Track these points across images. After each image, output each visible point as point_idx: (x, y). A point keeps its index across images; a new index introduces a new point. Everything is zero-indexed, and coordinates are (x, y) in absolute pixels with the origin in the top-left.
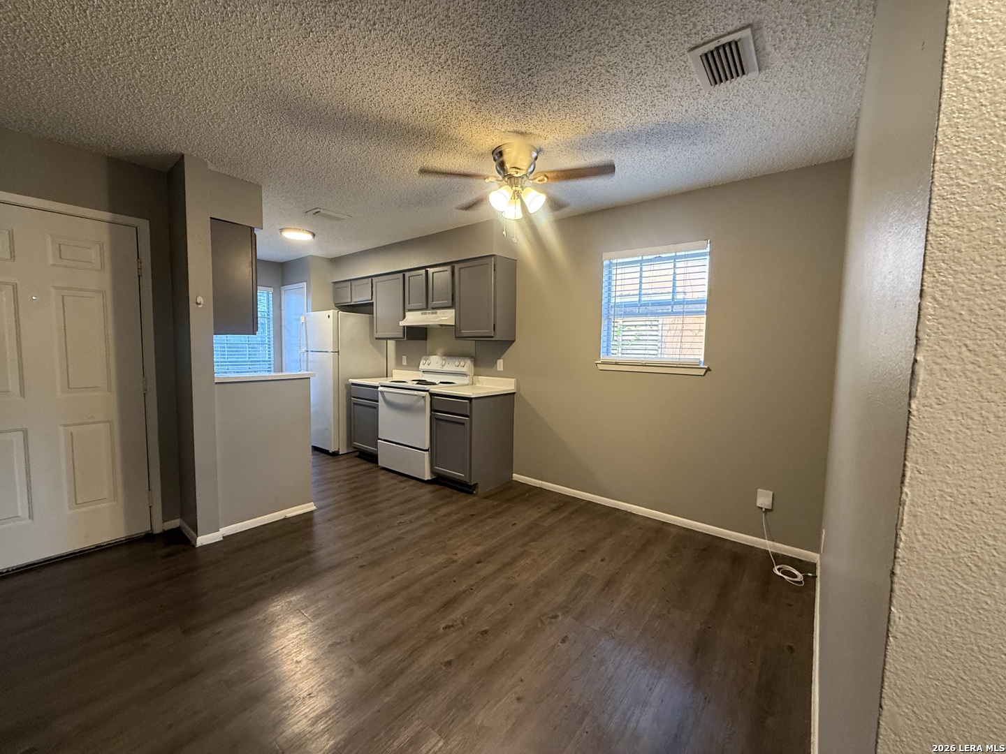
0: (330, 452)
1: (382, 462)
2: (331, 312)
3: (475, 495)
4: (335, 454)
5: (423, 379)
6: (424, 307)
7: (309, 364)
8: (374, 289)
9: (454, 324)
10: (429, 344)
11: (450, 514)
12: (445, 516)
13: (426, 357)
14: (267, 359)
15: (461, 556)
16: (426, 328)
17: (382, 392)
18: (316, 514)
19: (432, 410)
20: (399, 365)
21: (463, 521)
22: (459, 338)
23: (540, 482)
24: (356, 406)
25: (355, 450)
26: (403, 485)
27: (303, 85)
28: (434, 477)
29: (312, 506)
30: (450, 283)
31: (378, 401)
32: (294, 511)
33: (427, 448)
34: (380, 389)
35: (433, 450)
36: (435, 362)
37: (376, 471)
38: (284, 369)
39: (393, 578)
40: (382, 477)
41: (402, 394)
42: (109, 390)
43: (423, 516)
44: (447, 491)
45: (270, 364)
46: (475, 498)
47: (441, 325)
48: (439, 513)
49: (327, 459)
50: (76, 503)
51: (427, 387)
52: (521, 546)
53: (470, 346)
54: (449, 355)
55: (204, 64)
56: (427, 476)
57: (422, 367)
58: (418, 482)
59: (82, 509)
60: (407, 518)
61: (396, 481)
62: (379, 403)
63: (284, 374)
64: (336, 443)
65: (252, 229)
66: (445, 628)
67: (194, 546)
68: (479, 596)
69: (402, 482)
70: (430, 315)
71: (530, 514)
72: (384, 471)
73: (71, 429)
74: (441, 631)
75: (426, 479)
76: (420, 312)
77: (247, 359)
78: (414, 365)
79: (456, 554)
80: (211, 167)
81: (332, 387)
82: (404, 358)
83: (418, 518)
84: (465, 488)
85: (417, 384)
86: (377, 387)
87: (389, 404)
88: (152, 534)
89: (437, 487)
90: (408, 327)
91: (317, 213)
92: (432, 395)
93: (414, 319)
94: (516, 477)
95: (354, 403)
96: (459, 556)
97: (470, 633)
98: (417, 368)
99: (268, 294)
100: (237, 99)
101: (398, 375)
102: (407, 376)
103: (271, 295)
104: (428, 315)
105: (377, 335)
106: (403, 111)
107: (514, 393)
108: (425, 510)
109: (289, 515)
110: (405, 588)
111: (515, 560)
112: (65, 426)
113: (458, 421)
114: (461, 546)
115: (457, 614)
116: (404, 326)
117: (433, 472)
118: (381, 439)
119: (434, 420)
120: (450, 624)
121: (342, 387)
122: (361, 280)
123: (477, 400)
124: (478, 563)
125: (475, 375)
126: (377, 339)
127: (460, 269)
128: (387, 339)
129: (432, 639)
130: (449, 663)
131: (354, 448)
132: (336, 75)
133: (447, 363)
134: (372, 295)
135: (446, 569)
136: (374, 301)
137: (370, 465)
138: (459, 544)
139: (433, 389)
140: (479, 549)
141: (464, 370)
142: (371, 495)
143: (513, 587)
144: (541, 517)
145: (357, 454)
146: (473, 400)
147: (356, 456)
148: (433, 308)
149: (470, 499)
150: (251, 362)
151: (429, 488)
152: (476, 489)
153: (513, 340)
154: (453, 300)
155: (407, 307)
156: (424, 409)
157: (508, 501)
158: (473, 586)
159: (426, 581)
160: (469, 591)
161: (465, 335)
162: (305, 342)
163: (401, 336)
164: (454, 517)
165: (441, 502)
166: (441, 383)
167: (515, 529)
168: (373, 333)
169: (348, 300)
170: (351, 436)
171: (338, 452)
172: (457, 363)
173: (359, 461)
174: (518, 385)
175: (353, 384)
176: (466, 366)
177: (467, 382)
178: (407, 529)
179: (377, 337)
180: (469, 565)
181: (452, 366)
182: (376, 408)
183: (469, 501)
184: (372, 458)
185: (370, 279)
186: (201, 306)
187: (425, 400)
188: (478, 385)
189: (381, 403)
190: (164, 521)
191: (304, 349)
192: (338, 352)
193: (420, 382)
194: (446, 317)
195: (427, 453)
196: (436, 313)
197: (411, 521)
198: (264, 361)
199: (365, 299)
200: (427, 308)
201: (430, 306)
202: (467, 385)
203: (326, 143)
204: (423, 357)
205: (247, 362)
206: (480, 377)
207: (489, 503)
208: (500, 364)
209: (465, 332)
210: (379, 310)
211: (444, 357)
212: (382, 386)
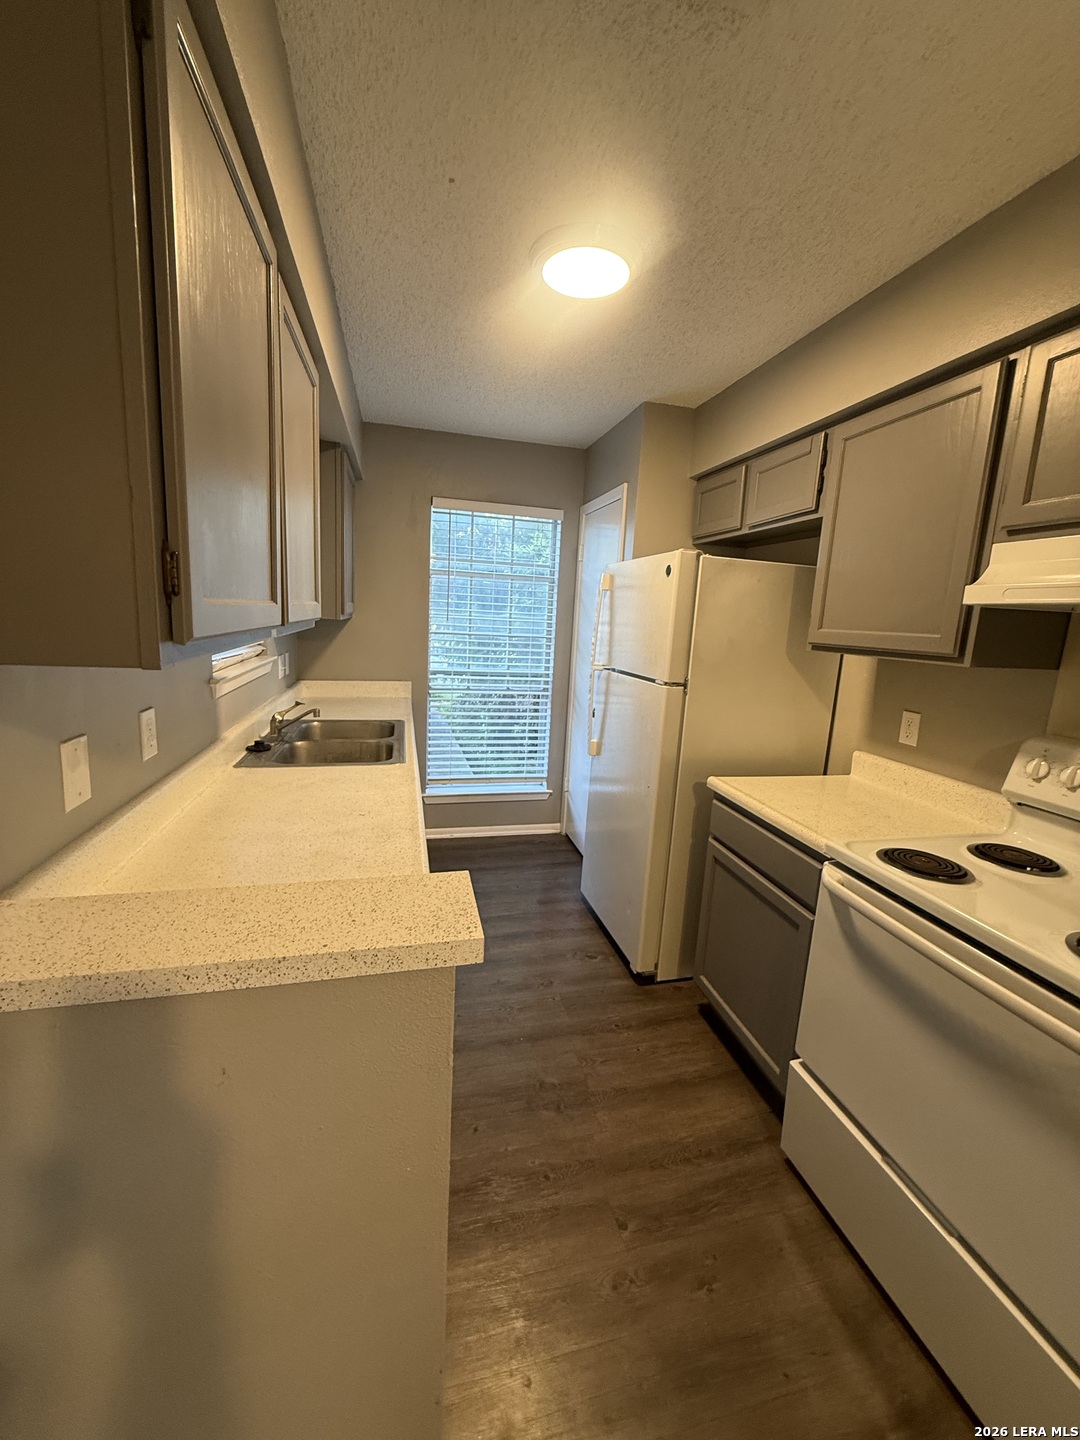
0: (636, 969)
2: (674, 558)
8: (829, 472)
20: (883, 735)
82: (912, 720)
95: (716, 860)
99: (555, 524)
103: (559, 528)
105: (817, 635)
116: (970, 608)
122: (789, 446)
126: (816, 647)
134: (820, 494)
136: (826, 512)
168: (807, 625)
169: (732, 523)
175: (722, 799)
179: (821, 640)
185: (821, 434)
192: (685, 685)
199: (795, 510)
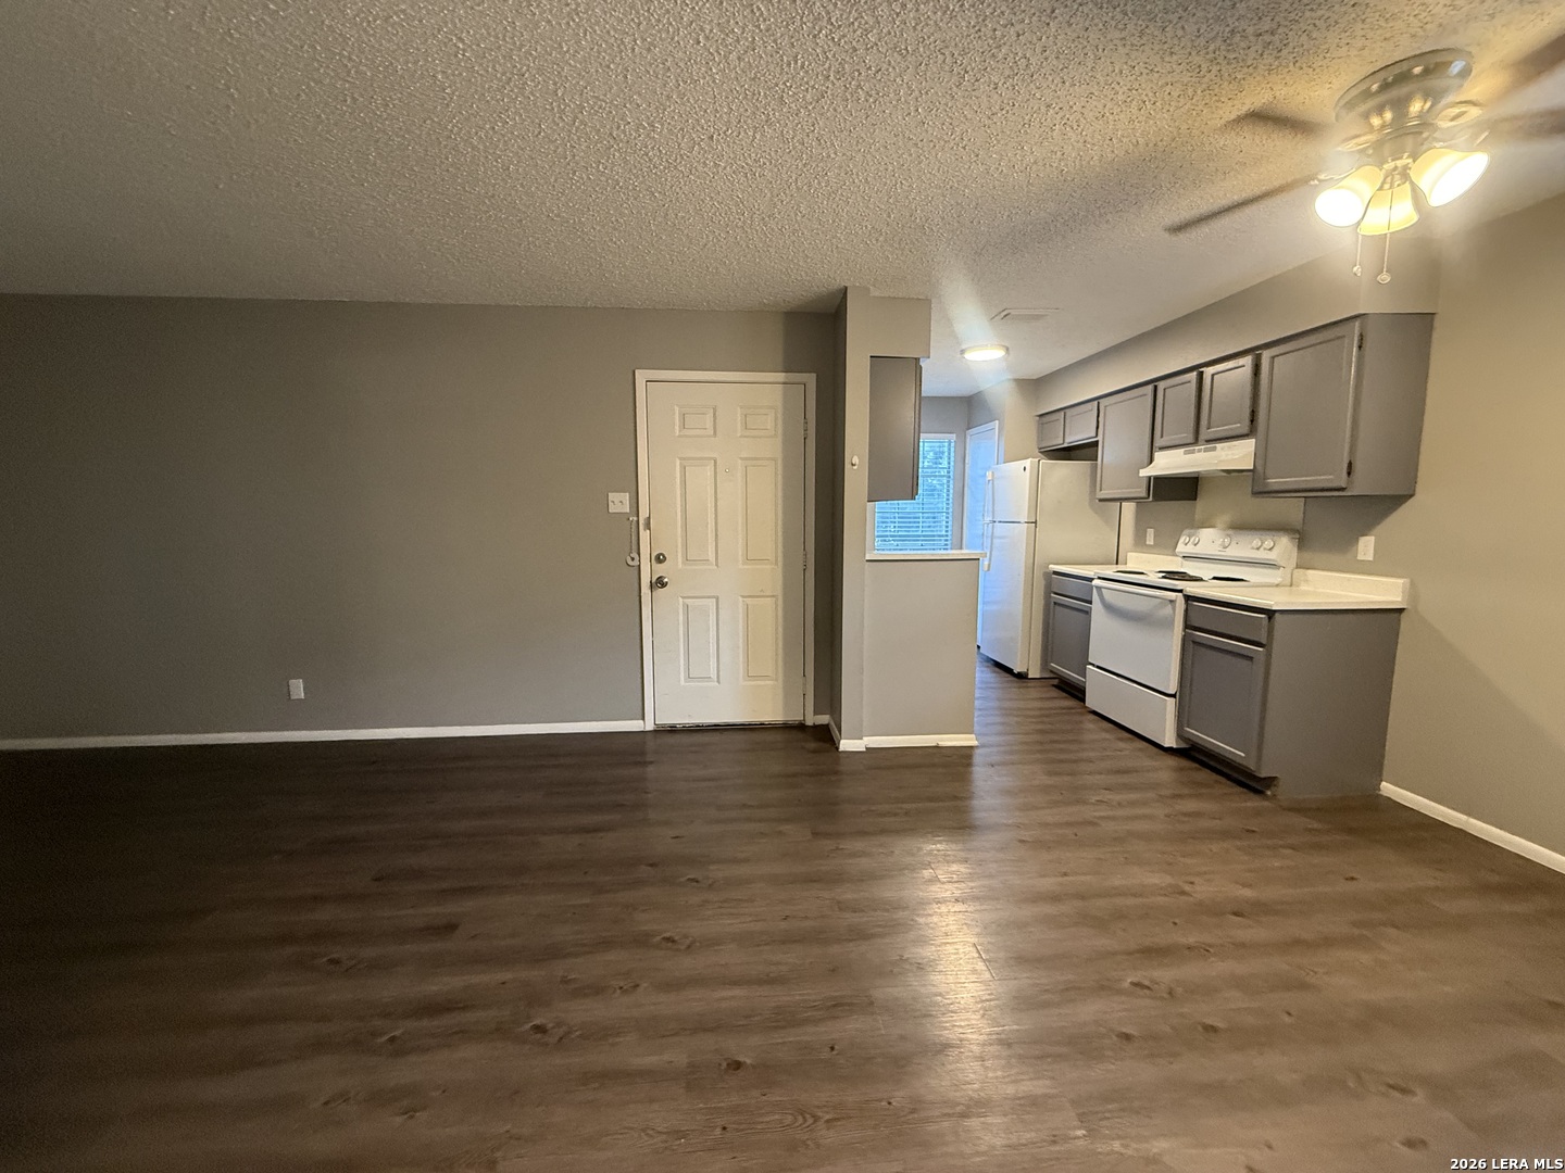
0: (1015, 672)
1: (1091, 702)
2: (1027, 463)
3: (1267, 798)
4: (1022, 676)
5: (1182, 570)
6: (1191, 439)
7: (994, 540)
8: (1101, 419)
9: (1252, 468)
10: (1201, 505)
11: (1198, 815)
12: (1185, 814)
13: (1192, 531)
14: (944, 533)
15: (1203, 890)
16: (1197, 478)
17: (1099, 588)
18: (977, 751)
19: (1187, 626)
20: (1140, 543)
21: (1225, 835)
22: (1261, 492)
23: (1464, 817)
24: (1057, 607)
25: (1052, 675)
26: (1121, 745)
27: (964, 148)
28: (1183, 746)
29: (971, 739)
30: (1248, 389)
31: (1091, 603)
32: (951, 740)
33: (1173, 693)
34: (1096, 582)
35: (1183, 696)
36: (1209, 540)
37: (1081, 714)
38: (964, 546)
39: (1065, 874)
40: (1090, 724)
41: (1137, 594)
42: (776, 564)
43: (1145, 803)
44: (1204, 775)
45: (946, 540)
46: (1266, 803)
47: (1228, 471)
48: (1177, 807)
49: (1008, 682)
50: (749, 676)
51: (1179, 584)
52: (1355, 924)
53: (1293, 510)
54: (1240, 527)
55: (854, 176)
56: (1170, 741)
57: (1181, 548)
58: (1150, 746)
59: (753, 683)
60: (1116, 797)
61: (1107, 736)
62: (1093, 606)
63: (964, 551)
64: (1025, 659)
65: (917, 360)
66: (1133, 984)
67: (837, 748)
68: (1218, 968)
69: (1121, 739)
70: (1202, 454)
71: (1404, 875)
72: (1092, 717)
73: (748, 600)
74: (1126, 984)
75: (1166, 746)
76: (1183, 450)
77: (919, 533)
78: (1167, 545)
79: (1192, 883)
80: (875, 293)
81: (1023, 574)
82: (1151, 532)
83: (1132, 804)
84: (1248, 781)
85: (1164, 577)
86: (1091, 580)
87: (1109, 608)
88: (804, 725)
89: (1185, 763)
90: (1157, 479)
91: (1005, 316)
92: (1188, 598)
93: (1170, 463)
94: (1388, 789)
95: (1055, 603)
96: (1198, 888)
97: (1182, 1015)
98: (1171, 549)
99: (948, 443)
100: (891, 200)
101: (1136, 561)
102: (1149, 564)
103: (952, 445)
104: (1197, 455)
105: (1104, 494)
106: (1122, 116)
107: (1400, 611)
108: (1151, 795)
109: (942, 744)
110: (1082, 897)
111: (1328, 942)
112: (743, 597)
113: (1242, 652)
114: (1205, 873)
115: (1164, 975)
116: (1150, 478)
117: (1180, 735)
118: (1093, 665)
119: (1188, 644)
120: (1147, 983)
121: (1038, 574)
122: (1082, 406)
123: (1286, 617)
124: (1236, 914)
125: (1298, 566)
126: (1101, 500)
127: (1273, 358)
128: (1121, 500)
129: (1105, 988)
130: (1127, 1037)
131: (1052, 672)
132: (1008, 112)
133: (1234, 543)
134: (1097, 428)
135: (1166, 899)
136: (1100, 438)
137: (1071, 703)
138: (1204, 869)
139: (1192, 588)
140: (1247, 893)
141: (1272, 556)
142: (1062, 746)
143: (1303, 986)
144: (1437, 889)
145: (1056, 682)
146: (1277, 615)
147: (1054, 686)
148: (1208, 441)
149: (1253, 802)
150: (924, 536)
151: (1172, 761)
152: (1273, 789)
153: (1411, 493)
154: (1252, 421)
155: (1158, 443)
156: (1169, 623)
157: (1351, 831)
158: (1210, 946)
159: (1119, 901)
160: (1202, 951)
161: (1276, 488)
162: (991, 509)
163: (1144, 494)
164: (1205, 823)
165: (1186, 791)
166: (1215, 578)
167: (1350, 887)
168: (1095, 491)
169: (1058, 442)
170: (1048, 651)
171: (1027, 674)
172: (1256, 542)
173: (1055, 693)
174: (1413, 593)
175: (1055, 573)
176: (1281, 548)
177: (1278, 580)
178: (1110, 813)
179: (1102, 497)
180: (1213, 911)
181: (1246, 546)
182: (1088, 613)
183: (1249, 804)
184: (1076, 692)
185: (1096, 402)
186: (855, 467)
187: (1174, 609)
188: (1304, 587)
189: (1097, 607)
190: (816, 713)
191: (988, 519)
192: (1036, 523)
193: (1170, 575)
194: (1239, 455)
195: (1173, 700)
196: (1214, 449)
197: (1119, 804)
198: (940, 536)
199: (1087, 436)
200: (1196, 441)
201: (1203, 437)
202: (1277, 585)
203: (1006, 214)
204: (1186, 531)
205: (919, 536)
206: (1310, 571)
207: (1299, 821)
208: (1366, 547)
209: (1274, 482)
210: (1108, 454)
211: (1230, 532)
212: (1099, 578)
